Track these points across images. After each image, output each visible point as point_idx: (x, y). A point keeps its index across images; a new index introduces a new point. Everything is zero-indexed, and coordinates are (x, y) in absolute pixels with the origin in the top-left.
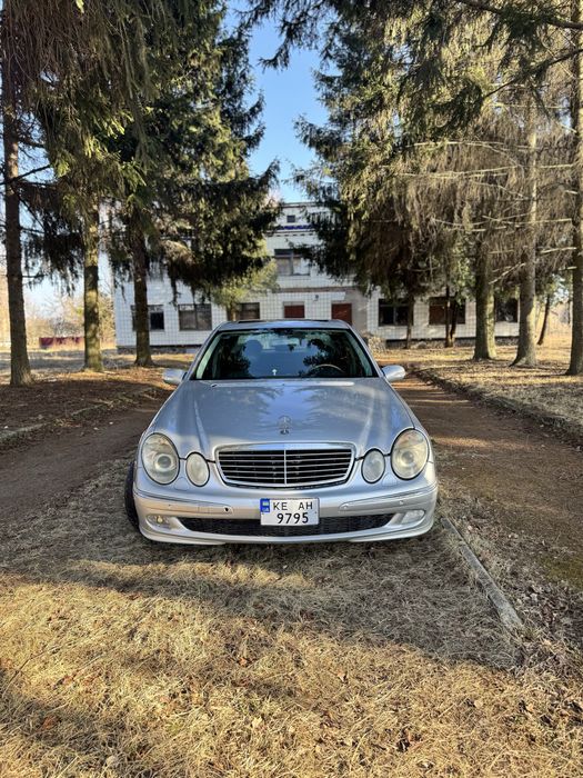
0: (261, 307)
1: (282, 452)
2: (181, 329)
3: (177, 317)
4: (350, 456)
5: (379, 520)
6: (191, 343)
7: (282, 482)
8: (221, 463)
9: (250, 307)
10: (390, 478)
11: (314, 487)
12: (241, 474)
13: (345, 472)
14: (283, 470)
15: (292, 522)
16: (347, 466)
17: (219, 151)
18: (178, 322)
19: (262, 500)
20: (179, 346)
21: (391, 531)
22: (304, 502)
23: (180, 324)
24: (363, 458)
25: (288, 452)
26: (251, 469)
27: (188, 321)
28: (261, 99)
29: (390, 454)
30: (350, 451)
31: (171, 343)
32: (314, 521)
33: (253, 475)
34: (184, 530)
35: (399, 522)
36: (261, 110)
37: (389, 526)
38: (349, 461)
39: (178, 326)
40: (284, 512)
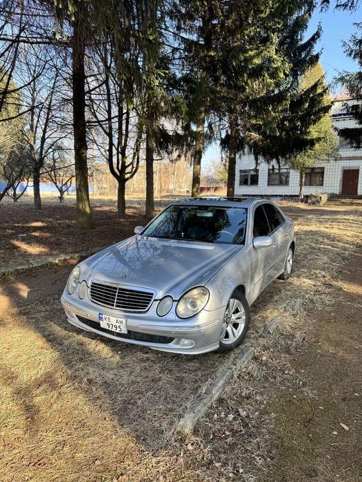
0: (325, 170)
1: (116, 289)
2: (269, 185)
3: (267, 177)
4: (152, 297)
5: (166, 340)
6: (274, 194)
7: (113, 305)
8: (92, 289)
9: (316, 171)
10: (172, 316)
11: (130, 312)
12: (98, 297)
13: (147, 306)
14: (114, 299)
15: (114, 329)
16: (149, 303)
17: (273, 73)
18: (267, 180)
19: (100, 314)
20: (266, 196)
21: (172, 348)
22: (118, 319)
23: (268, 181)
24: (161, 300)
25: (120, 289)
26: (102, 295)
27: (274, 180)
28: (320, 29)
29: (179, 301)
30: (152, 294)
31: (261, 194)
32: (124, 331)
33: (102, 298)
34: (77, 320)
35: (178, 343)
36: (319, 37)
37: (171, 345)
38: (150, 300)
39: (267, 183)
40: (110, 323)
